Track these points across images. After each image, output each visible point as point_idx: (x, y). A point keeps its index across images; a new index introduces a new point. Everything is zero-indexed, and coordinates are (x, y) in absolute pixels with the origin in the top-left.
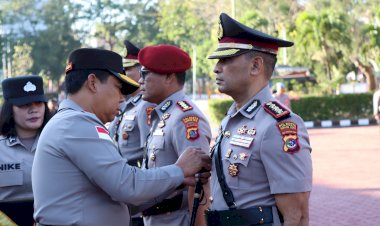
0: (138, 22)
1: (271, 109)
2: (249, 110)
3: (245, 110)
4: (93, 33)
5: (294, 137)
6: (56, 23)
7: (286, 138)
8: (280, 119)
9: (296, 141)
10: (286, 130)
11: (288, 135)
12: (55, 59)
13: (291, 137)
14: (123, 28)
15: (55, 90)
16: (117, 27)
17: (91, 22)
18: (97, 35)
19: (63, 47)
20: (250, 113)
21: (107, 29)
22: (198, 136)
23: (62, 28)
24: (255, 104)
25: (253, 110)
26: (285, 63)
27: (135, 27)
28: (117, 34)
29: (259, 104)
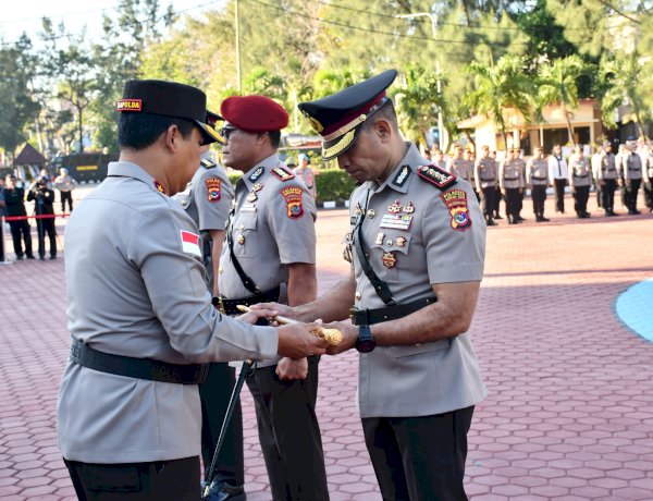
0: (112, 80)
1: (430, 176)
2: (400, 181)
3: (394, 182)
4: (55, 93)
5: (464, 210)
6: (8, 80)
7: (454, 212)
8: (445, 188)
9: (466, 215)
10: (451, 201)
11: (455, 207)
12: (9, 125)
13: (459, 209)
14: (93, 88)
15: (9, 164)
16: (86, 87)
17: (52, 80)
18: (60, 95)
19: (18, 111)
20: (401, 185)
21: (73, 89)
22: (301, 213)
23: (17, 87)
24: (405, 172)
25: (405, 180)
26: (296, 132)
27: (110, 85)
28: (87, 94)
29: (410, 170)
